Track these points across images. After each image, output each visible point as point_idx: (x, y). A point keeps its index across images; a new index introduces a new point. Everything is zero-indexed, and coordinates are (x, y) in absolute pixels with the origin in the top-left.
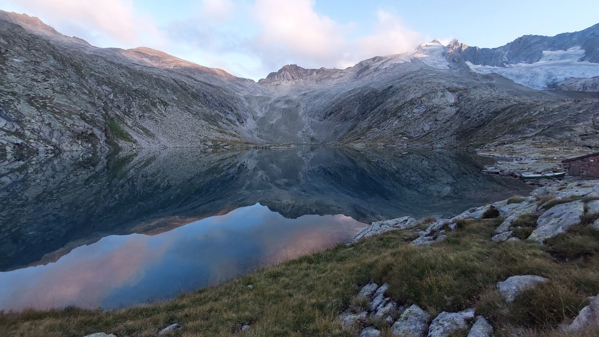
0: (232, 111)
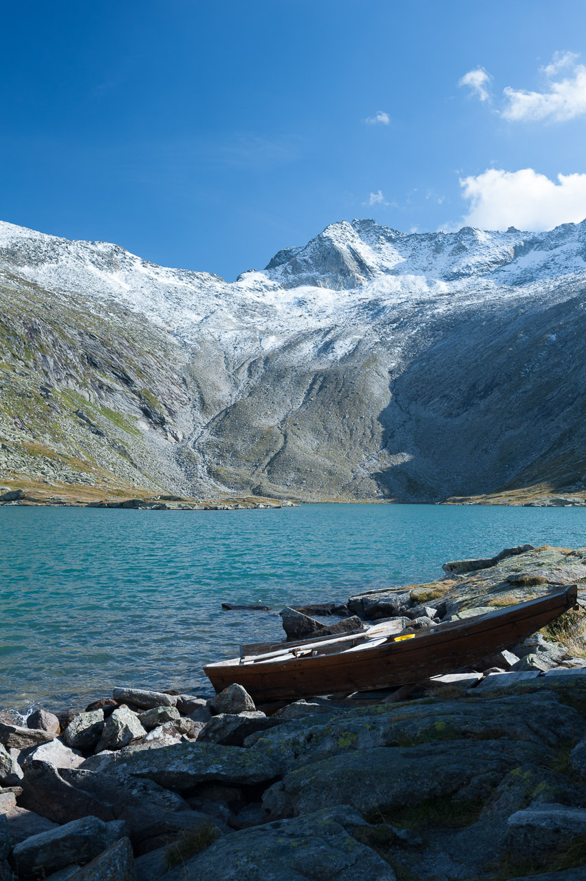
0: (127, 381)
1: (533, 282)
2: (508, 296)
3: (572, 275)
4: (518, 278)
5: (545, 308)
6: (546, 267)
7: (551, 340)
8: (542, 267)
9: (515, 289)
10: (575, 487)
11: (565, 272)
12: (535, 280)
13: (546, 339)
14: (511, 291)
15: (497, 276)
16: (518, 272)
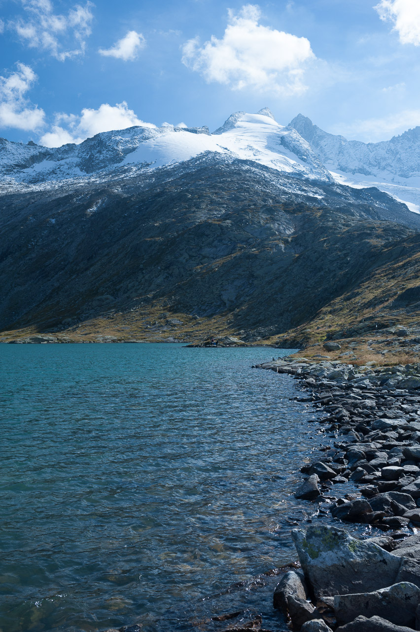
1: (44, 182)
2: (24, 190)
3: (72, 180)
4: (33, 178)
5: (49, 200)
6: (54, 172)
7: (52, 223)
8: (51, 172)
9: (30, 186)
10: (56, 328)
11: (67, 177)
12: (45, 181)
13: (48, 222)
14: (27, 187)
15: (18, 175)
16: (34, 174)
